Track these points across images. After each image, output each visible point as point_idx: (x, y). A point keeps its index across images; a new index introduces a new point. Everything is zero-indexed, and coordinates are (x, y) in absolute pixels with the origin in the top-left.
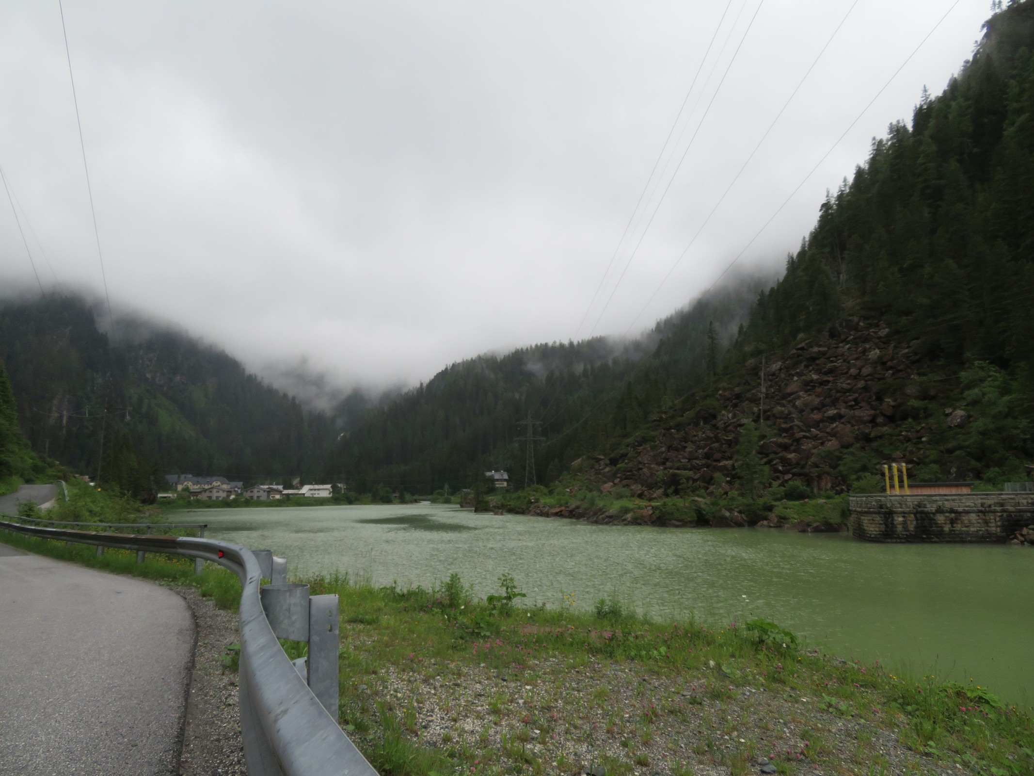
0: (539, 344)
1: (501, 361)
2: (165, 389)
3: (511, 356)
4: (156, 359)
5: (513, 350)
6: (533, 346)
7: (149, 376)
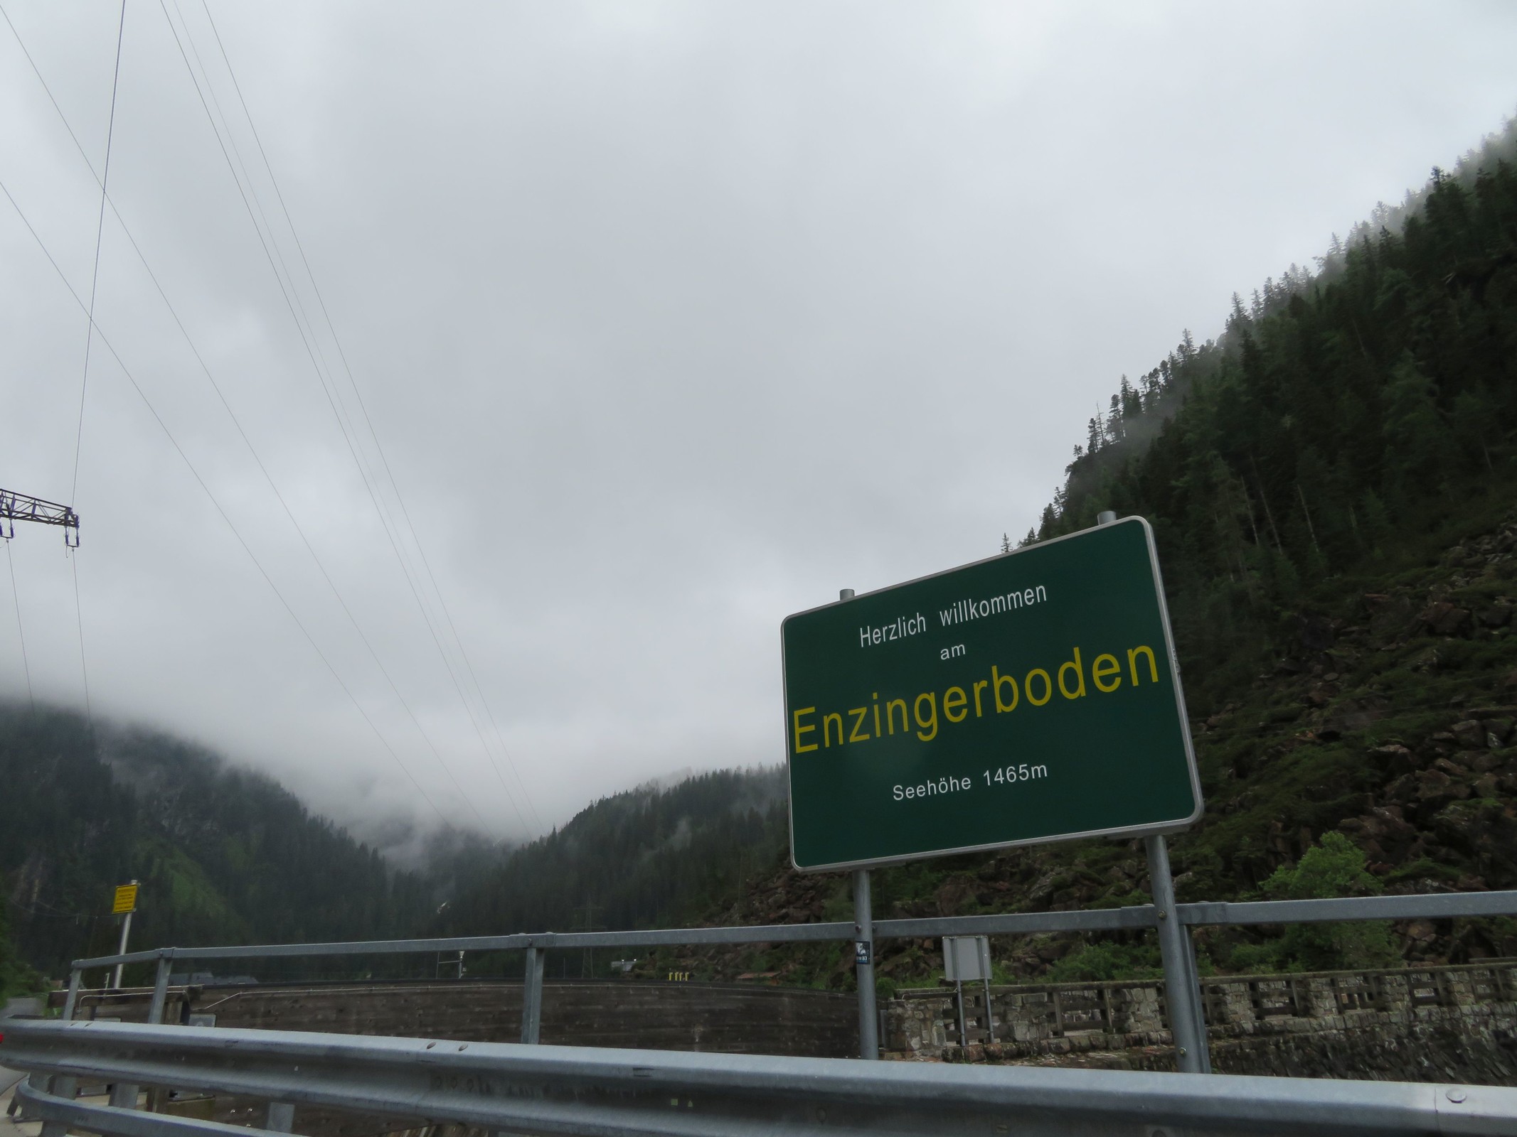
0: (718, 771)
1: (665, 795)
2: (187, 842)
3: (678, 788)
4: (178, 798)
5: (684, 779)
6: (710, 774)
7: (165, 823)
